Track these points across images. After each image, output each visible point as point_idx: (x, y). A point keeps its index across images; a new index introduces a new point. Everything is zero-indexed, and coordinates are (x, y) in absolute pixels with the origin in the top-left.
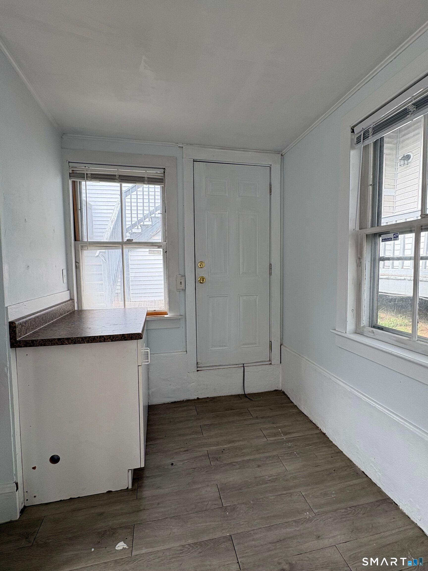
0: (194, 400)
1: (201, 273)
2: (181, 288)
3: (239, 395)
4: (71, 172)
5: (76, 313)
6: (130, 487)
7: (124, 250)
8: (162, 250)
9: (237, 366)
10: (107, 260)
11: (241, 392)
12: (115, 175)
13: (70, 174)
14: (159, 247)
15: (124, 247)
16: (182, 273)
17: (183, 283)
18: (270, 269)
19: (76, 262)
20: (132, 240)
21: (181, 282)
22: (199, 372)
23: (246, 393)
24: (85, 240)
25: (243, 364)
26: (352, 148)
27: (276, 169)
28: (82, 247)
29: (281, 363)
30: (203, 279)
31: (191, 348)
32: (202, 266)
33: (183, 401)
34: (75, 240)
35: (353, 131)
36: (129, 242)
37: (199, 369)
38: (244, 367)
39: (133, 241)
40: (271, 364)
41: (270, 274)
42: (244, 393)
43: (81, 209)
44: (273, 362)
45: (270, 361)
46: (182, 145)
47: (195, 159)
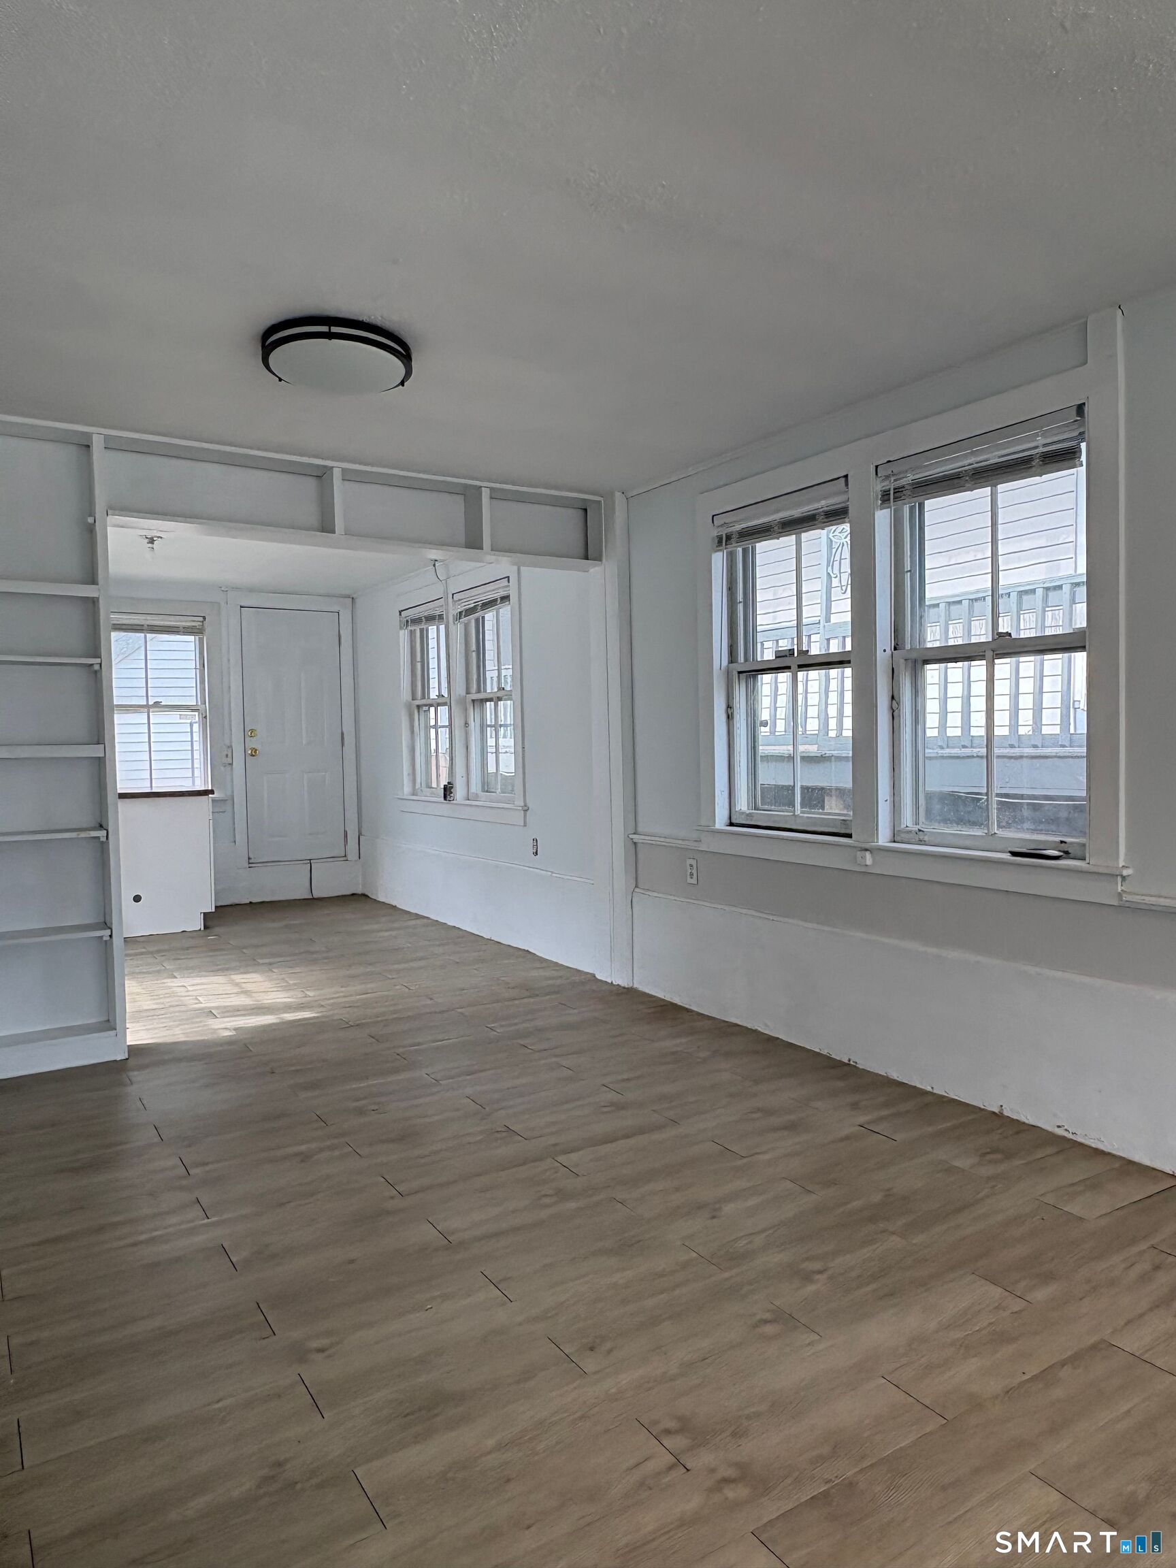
0: (246, 904)
1: (251, 743)
2: (227, 762)
3: (305, 900)
7: (151, 714)
8: (197, 715)
9: (302, 862)
11: (307, 895)
14: (194, 711)
15: (150, 710)
16: (227, 742)
17: (230, 755)
18: (343, 737)
20: (160, 702)
21: (227, 754)
22: (251, 868)
25: (310, 860)
26: (401, 628)
27: (346, 616)
29: (360, 859)
30: (256, 750)
31: (240, 838)
32: (253, 735)
35: (400, 615)
36: (156, 704)
37: (251, 865)
38: (310, 863)
39: (161, 704)
40: (347, 860)
41: (343, 745)
42: (312, 897)
44: (349, 858)
45: (345, 856)
46: (226, 589)
47: (243, 604)
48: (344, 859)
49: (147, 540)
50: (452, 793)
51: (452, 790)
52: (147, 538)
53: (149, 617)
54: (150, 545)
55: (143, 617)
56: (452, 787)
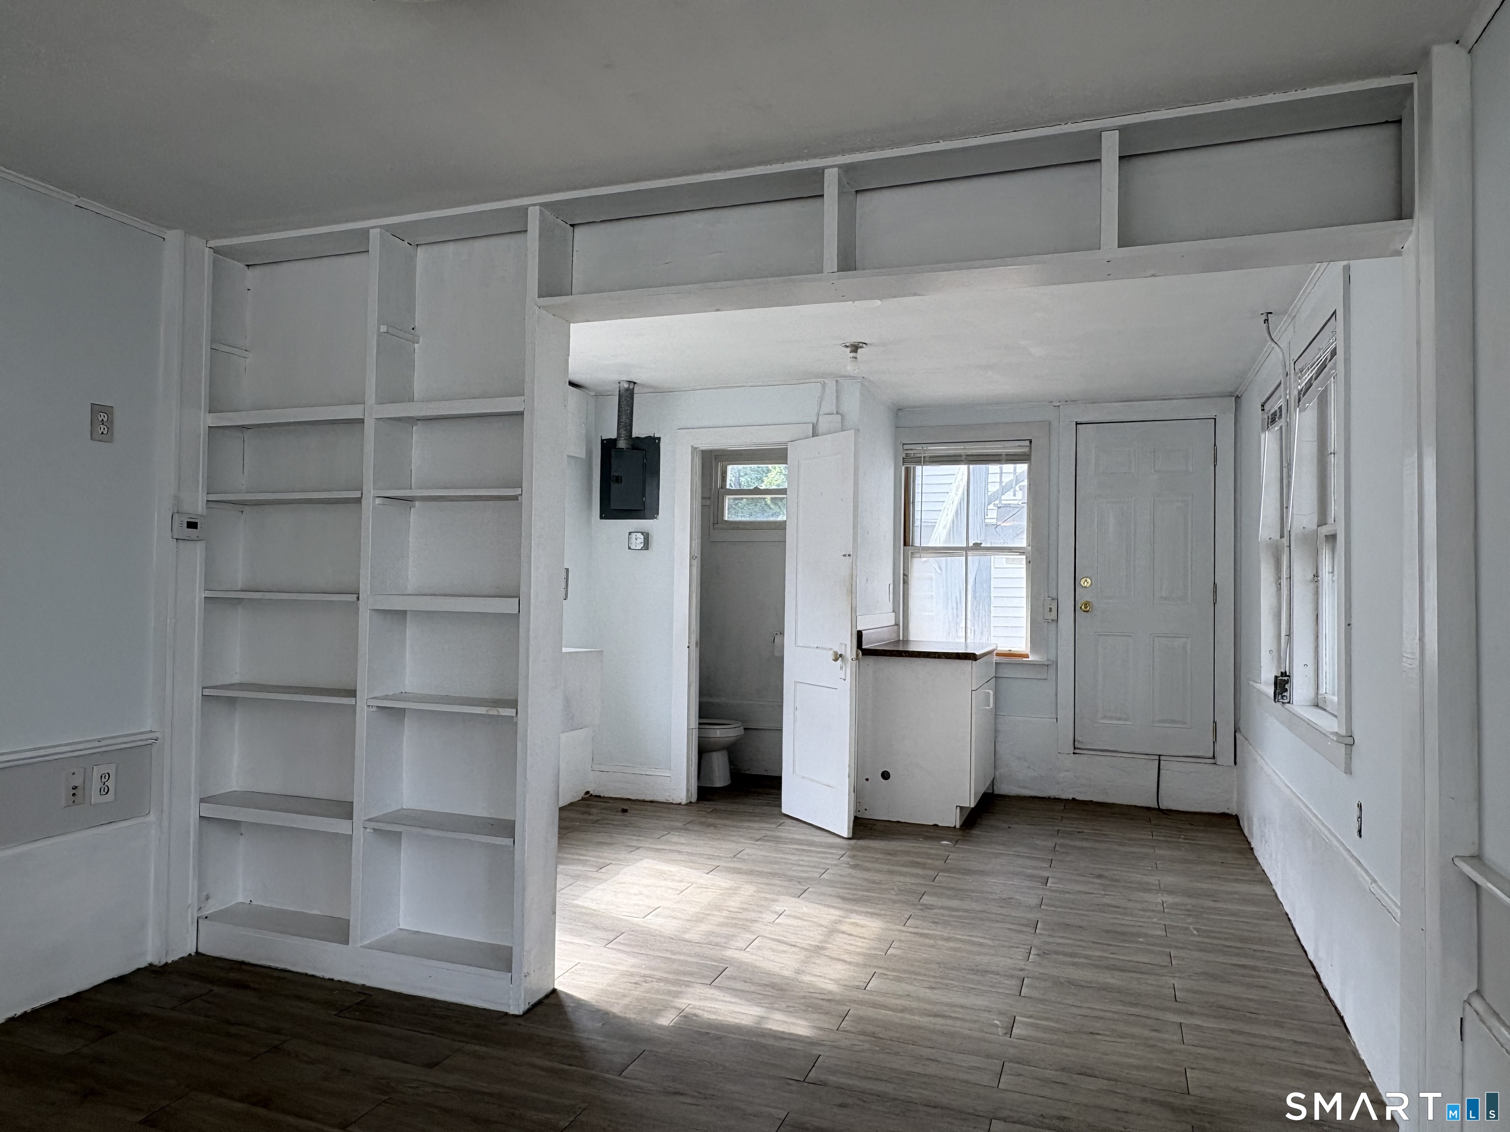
0: (1068, 800)
1: (1085, 596)
2: (1051, 618)
3: (1149, 809)
4: (904, 456)
5: (901, 643)
6: (958, 826)
7: (969, 558)
8: (1024, 557)
9: (1147, 757)
10: (944, 572)
11: (1153, 804)
12: (961, 456)
13: (903, 458)
14: (1022, 553)
15: (969, 553)
16: (1053, 594)
17: (1054, 610)
18: (1215, 592)
19: (904, 575)
20: (981, 544)
21: (1051, 609)
22: (1076, 755)
23: (1161, 807)
24: (917, 544)
25: (1160, 756)
26: (1263, 430)
27: (1226, 423)
28: (912, 553)
29: (1235, 763)
30: (1088, 605)
31: (1065, 715)
32: (1086, 584)
33: (1049, 797)
34: (905, 545)
35: (1263, 409)
36: (977, 546)
37: (1077, 751)
38: (1159, 760)
39: (982, 546)
40: (1216, 764)
41: (1215, 601)
42: (1157, 807)
43: (913, 503)
44: (1219, 760)
45: (1214, 757)
46: (1058, 404)
47: (1079, 420)
48: (1212, 761)
49: (849, 350)
50: (1286, 690)
51: (1287, 686)
52: (846, 346)
53: (967, 446)
54: (852, 355)
55: (961, 446)
56: (1287, 682)
